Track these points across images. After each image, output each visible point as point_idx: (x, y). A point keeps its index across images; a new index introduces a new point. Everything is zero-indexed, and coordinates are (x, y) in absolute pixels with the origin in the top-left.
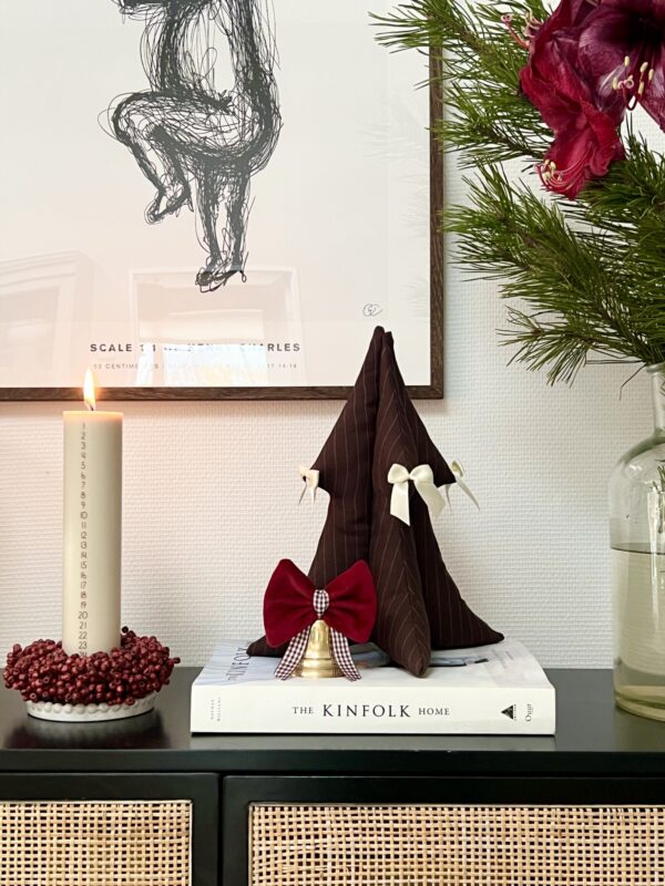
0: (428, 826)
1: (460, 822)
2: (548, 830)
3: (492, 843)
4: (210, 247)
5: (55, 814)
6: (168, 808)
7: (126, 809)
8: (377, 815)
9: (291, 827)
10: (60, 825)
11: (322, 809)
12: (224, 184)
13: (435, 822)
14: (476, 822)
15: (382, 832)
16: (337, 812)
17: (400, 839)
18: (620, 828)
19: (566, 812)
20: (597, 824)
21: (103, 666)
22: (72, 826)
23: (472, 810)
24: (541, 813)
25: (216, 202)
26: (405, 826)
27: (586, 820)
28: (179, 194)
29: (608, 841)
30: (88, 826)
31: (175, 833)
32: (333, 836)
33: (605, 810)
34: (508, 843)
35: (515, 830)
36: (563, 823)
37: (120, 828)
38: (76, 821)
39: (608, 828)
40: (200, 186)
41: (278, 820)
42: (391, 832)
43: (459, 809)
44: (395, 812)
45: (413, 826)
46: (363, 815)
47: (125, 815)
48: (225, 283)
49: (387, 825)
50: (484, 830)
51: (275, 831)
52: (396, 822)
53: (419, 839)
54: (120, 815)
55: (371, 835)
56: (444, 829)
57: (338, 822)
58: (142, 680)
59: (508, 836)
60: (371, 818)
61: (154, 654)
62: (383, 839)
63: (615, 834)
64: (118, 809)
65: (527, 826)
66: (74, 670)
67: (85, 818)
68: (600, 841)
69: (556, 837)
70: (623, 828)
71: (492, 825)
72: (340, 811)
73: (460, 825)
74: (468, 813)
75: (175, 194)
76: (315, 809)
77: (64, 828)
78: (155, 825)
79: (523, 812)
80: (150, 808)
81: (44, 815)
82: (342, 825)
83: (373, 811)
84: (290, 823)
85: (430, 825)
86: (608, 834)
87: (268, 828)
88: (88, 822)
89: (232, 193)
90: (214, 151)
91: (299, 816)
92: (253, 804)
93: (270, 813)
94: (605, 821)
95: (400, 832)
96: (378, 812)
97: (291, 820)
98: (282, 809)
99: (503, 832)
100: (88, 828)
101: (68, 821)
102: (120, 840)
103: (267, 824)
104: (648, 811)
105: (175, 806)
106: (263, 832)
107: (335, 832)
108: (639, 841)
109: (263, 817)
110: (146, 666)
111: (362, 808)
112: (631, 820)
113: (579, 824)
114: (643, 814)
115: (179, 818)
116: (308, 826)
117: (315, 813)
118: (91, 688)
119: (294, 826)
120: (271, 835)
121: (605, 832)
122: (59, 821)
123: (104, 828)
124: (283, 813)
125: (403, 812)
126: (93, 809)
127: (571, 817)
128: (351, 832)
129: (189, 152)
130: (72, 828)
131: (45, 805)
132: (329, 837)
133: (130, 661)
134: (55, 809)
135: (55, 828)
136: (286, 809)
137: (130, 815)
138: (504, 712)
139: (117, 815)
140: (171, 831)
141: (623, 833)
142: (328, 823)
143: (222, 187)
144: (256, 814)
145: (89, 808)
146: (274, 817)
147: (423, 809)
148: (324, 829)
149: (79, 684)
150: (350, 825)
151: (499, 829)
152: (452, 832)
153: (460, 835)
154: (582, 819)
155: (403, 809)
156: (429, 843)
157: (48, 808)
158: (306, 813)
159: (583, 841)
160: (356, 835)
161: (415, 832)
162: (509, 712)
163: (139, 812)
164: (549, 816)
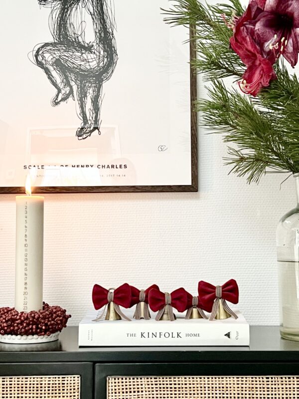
0: (190, 386)
1: (205, 384)
2: (246, 388)
3: (220, 394)
4: (83, 117)
5: (16, 383)
6: (69, 379)
7: (49, 379)
8: (167, 381)
9: (126, 387)
10: (18, 388)
11: (141, 379)
12: (90, 87)
13: (194, 384)
14: (212, 384)
15: (169, 389)
16: (148, 380)
17: (177, 392)
18: (279, 386)
19: (254, 379)
20: (269, 385)
21: (36, 317)
22: (24, 388)
23: (210, 378)
24: (242, 379)
25: (86, 96)
26: (179, 386)
27: (263, 383)
28: (68, 92)
29: (274, 393)
30: (32, 388)
31: (72, 391)
32: (146, 391)
33: (272, 378)
34: (227, 394)
35: (230, 387)
36: (253, 384)
37: (47, 389)
38: (26, 386)
39: (273, 386)
40: (78, 88)
41: (121, 384)
42: (173, 389)
43: (204, 378)
44: (175, 380)
45: (183, 386)
46: (160, 381)
47: (49, 382)
48: (90, 135)
49: (171, 386)
50: (216, 388)
51: (119, 389)
52: (175, 384)
53: (186, 392)
54: (47, 382)
55: (164, 391)
56: (198, 387)
57: (148, 385)
58: (54, 324)
59: (227, 390)
60: (163, 383)
61: (59, 312)
62: (169, 392)
63: (277, 389)
64: (46, 379)
65: (236, 386)
66: (22, 318)
67: (30, 384)
68: (270, 393)
69: (249, 391)
70: (280, 386)
71: (220, 386)
72: (149, 380)
73: (205, 386)
74: (208, 380)
75: (66, 92)
76: (137, 379)
77: (20, 389)
78: (63, 387)
79: (234, 379)
80: (61, 379)
81: (11, 383)
82: (150, 386)
83: (165, 379)
84: (126, 385)
85: (192, 386)
86: (274, 389)
87: (116, 388)
88: (32, 386)
89: (94, 91)
90: (85, 71)
91: (130, 382)
92: (109, 377)
93: (117, 381)
94: (272, 383)
95: (177, 389)
96: (167, 380)
97: (126, 384)
98: (122, 379)
99: (225, 389)
100: (32, 389)
101: (22, 386)
102: (47, 394)
103: (115, 386)
104: (292, 378)
105: (72, 378)
106: (113, 390)
107: (147, 389)
108: (288, 392)
109: (113, 383)
110: (56, 317)
111: (160, 378)
112: (284, 382)
113: (260, 385)
114: (289, 380)
115: (74, 383)
116: (134, 387)
117: (138, 380)
118: (30, 327)
119: (128, 387)
120: (117, 391)
121: (272, 388)
122: (18, 386)
123: (39, 389)
124: (123, 381)
125: (179, 380)
126: (34, 380)
127: (256, 381)
128: (154, 389)
129: (72, 72)
130: (24, 389)
131: (12, 378)
132: (144, 391)
133: (48, 315)
134: (16, 380)
135: (16, 389)
136: (124, 379)
137: (51, 382)
138: (225, 335)
139: (45, 382)
140: (71, 389)
141: (281, 389)
142: (144, 385)
143: (89, 89)
144: (110, 381)
145: (32, 379)
146: (119, 383)
147: (188, 378)
148: (142, 388)
149: (25, 325)
150: (154, 386)
151: (223, 388)
152: (201, 389)
153: (205, 390)
154: (261, 383)
155: (179, 378)
156: (190, 394)
157: (13, 380)
158: (133, 380)
159: (262, 392)
160: (157, 391)
161: (184, 389)
162: (228, 335)
163: (56, 381)
164: (246, 381)
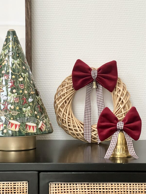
8: (97, 186)
11: (76, 184)
14: (133, 189)
16: (81, 185)
26: (107, 190)
41: (60, 188)
42: (102, 193)
43: (127, 184)
44: (103, 185)
45: (110, 190)
46: (91, 186)
49: (100, 190)
50: (136, 192)
52: (103, 189)
54: (1, 187)
56: (121, 192)
60: (94, 188)
71: (139, 190)
73: (127, 190)
74: (130, 186)
76: (73, 184)
78: (14, 190)
80: (12, 184)
82: (84, 190)
85: (117, 190)
91: (67, 187)
93: (57, 186)
95: (105, 193)
103: (56, 190)
105: (22, 184)
109: (54, 187)
115: (23, 188)
119: (66, 191)
136: (63, 184)
137: (5, 187)
148: (77, 192)
151: (142, 192)
161: (111, 193)
163: (8, 186)
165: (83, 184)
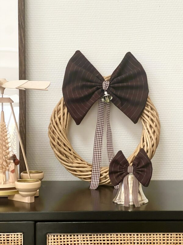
2: (171, 243)
11: (77, 236)
14: (141, 240)
15: (102, 244)
16: (83, 237)
19: (178, 236)
23: (139, 235)
24: (168, 236)
26: (112, 242)
35: (157, 243)
36: (177, 240)
41: (59, 240)
43: (134, 235)
44: (108, 236)
45: (115, 242)
46: (94, 238)
50: (144, 243)
52: (108, 240)
57: (84, 241)
65: (162, 242)
71: (148, 242)
73: (134, 241)
76: (74, 236)
78: (7, 243)
80: (5, 236)
83: (99, 236)
85: (123, 242)
91: (68, 239)
92: (48, 234)
93: (56, 238)
95: (110, 244)
97: (64, 240)
103: (54, 242)
105: (16, 235)
109: (53, 239)
111: (94, 235)
115: (17, 240)
116: (71, 243)
119: (65, 243)
127: (180, 238)
136: (62, 236)
142: (80, 241)
144: (50, 238)
155: (111, 235)
165: (85, 235)
